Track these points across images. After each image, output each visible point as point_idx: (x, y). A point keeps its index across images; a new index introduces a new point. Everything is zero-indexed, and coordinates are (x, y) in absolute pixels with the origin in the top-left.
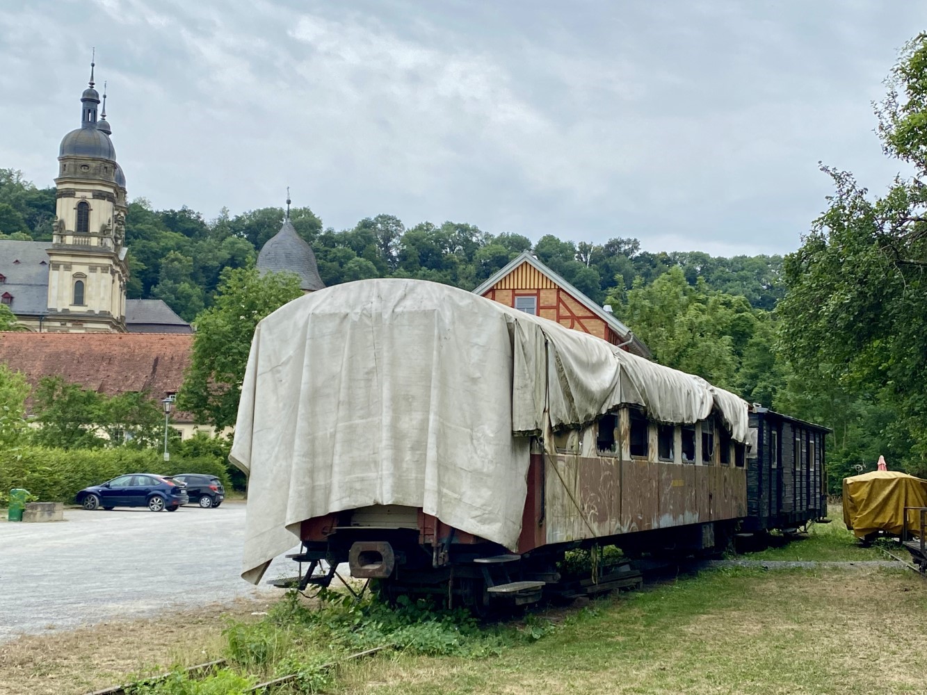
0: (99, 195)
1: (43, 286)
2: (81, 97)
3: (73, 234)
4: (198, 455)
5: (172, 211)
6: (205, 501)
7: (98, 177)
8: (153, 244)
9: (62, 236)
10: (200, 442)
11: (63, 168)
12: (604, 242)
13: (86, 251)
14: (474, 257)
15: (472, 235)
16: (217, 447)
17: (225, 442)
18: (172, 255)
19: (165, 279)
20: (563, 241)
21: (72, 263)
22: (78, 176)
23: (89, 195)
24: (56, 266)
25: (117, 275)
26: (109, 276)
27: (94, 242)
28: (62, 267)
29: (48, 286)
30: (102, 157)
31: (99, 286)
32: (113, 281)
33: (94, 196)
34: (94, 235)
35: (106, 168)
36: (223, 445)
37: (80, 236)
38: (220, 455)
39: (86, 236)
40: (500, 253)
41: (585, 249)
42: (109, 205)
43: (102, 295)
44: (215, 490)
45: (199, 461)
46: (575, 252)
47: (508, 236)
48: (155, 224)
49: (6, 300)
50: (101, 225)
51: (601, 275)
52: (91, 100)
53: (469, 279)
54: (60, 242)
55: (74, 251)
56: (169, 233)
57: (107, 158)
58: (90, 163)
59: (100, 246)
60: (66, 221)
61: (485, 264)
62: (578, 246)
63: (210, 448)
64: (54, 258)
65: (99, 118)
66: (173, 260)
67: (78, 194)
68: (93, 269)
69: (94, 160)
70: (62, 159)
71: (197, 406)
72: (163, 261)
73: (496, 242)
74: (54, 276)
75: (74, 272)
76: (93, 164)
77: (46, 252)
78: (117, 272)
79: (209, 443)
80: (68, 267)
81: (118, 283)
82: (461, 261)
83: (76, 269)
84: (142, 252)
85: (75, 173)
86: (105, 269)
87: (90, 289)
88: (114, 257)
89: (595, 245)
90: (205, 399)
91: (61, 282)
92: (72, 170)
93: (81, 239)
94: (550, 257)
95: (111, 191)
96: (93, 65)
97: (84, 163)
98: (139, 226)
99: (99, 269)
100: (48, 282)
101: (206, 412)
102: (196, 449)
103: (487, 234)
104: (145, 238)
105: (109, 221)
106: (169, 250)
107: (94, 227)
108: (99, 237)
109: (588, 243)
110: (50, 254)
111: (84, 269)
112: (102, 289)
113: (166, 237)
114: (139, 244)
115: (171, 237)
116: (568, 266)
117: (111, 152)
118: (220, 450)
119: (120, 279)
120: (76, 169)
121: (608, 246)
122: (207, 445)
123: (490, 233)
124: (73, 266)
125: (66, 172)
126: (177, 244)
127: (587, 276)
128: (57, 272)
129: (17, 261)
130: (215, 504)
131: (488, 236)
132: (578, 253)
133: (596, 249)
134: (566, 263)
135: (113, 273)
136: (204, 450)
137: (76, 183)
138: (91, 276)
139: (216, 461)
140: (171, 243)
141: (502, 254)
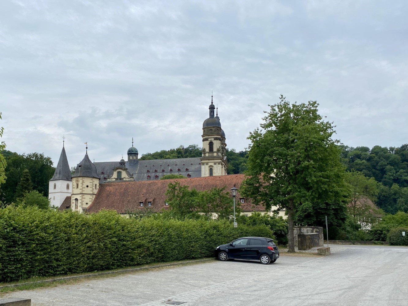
0: (216, 139)
1: (200, 171)
2: (209, 107)
3: (208, 153)
4: (256, 224)
5: (242, 151)
6: (265, 259)
7: (215, 133)
8: (237, 161)
9: (205, 154)
10: (256, 217)
11: (204, 132)
12: (400, 146)
13: (213, 158)
14: (347, 156)
15: (346, 149)
16: (266, 220)
17: (270, 217)
18: (243, 164)
19: (241, 171)
20: (382, 147)
21: (208, 162)
22: (209, 133)
23: (213, 139)
24: (203, 164)
25: (223, 165)
26: (220, 166)
27: (215, 154)
28: (205, 164)
29: (201, 171)
30: (216, 126)
31: (218, 169)
32: (222, 167)
33: (214, 139)
34: (215, 152)
35: (218, 129)
36: (269, 219)
37: (210, 153)
38: (268, 224)
39: (212, 153)
40: (358, 153)
41: (392, 149)
42: (220, 142)
43: (219, 172)
44: (272, 250)
45: (257, 228)
46: (388, 150)
47: (360, 147)
48: (237, 156)
49: (188, 176)
50: (217, 149)
51: (401, 157)
52: (212, 108)
53: (346, 163)
54: (204, 156)
55: (209, 158)
56: (242, 158)
57: (218, 126)
58: (212, 129)
59: (217, 156)
60: (206, 149)
61: (352, 158)
62: (389, 148)
63: (262, 220)
64: (203, 161)
65: (215, 116)
66: (243, 166)
67: (209, 139)
68: (215, 164)
69: (214, 127)
70: (203, 129)
71: (253, 193)
72: (240, 166)
73: (356, 149)
74: (203, 167)
75: (209, 165)
76: (213, 129)
77: (200, 159)
78: (223, 164)
79: (262, 217)
80: (207, 164)
81: (224, 168)
82: (342, 157)
83: (210, 164)
84: (233, 164)
85: (208, 132)
86: (219, 163)
87: (214, 170)
88: (222, 159)
89: (396, 147)
90: (257, 189)
91: (205, 169)
92: (207, 132)
93: (211, 154)
94: (378, 153)
95: (220, 137)
96: (212, 96)
97: (210, 129)
98: (232, 157)
99: (217, 163)
100: (201, 170)
101: (259, 198)
102: (254, 221)
103: (352, 147)
104: (234, 160)
105: (220, 147)
106: (242, 163)
107: (215, 149)
108: (216, 153)
109: (393, 147)
110: (201, 160)
111: (212, 164)
112: (218, 170)
113: (240, 159)
114: (232, 162)
115: (242, 159)
116: (386, 155)
117: (219, 124)
118: (268, 221)
119: (224, 167)
120: (208, 131)
121: (402, 147)
122: (260, 219)
123: (353, 147)
124: (209, 163)
125: (205, 133)
126: (244, 161)
127: (395, 158)
128: (204, 166)
129: (192, 164)
130: (272, 261)
131: (352, 148)
132: (389, 151)
133: (397, 148)
134: (385, 155)
135: (222, 164)
136: (259, 222)
137: (208, 136)
138: (215, 166)
139: (267, 228)
140: (242, 161)
141: (358, 154)
